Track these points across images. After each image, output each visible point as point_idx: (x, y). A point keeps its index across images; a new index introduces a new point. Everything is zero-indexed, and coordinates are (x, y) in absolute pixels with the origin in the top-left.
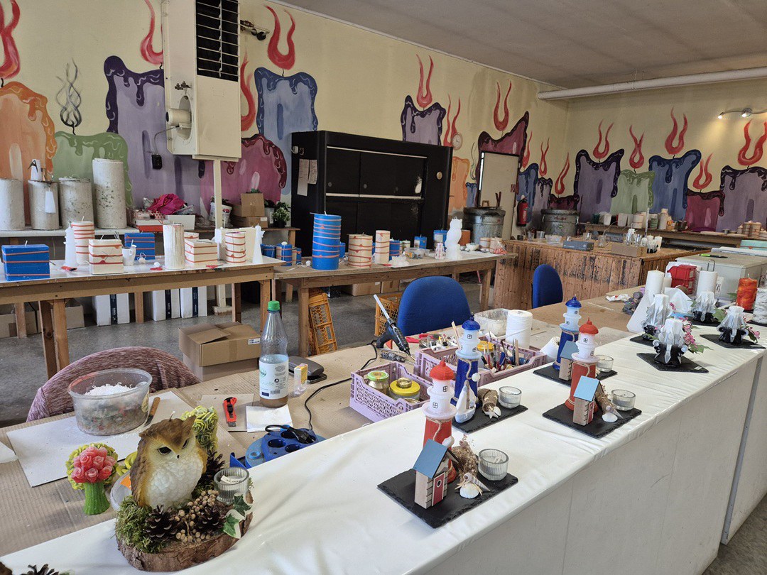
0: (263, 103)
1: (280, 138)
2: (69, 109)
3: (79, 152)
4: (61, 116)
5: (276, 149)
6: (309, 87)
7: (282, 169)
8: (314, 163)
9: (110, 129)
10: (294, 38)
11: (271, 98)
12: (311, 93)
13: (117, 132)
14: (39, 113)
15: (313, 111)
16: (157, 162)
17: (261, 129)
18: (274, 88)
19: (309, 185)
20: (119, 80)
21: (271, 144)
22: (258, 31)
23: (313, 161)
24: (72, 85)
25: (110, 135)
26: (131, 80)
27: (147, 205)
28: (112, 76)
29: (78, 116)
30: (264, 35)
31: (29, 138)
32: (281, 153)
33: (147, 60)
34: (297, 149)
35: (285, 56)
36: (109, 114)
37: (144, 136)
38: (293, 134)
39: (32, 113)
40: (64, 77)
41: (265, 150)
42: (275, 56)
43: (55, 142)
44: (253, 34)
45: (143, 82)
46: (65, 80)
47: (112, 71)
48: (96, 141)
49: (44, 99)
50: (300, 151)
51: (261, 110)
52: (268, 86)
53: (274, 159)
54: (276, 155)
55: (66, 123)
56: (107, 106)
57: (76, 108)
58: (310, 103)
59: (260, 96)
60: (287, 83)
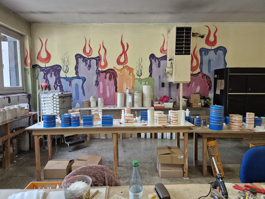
0: (202, 60)
1: (209, 72)
2: (139, 71)
3: (141, 83)
4: (137, 74)
5: (207, 77)
6: (223, 51)
7: (210, 84)
8: (223, 81)
9: (150, 76)
10: (216, 34)
11: (205, 58)
12: (224, 53)
13: (152, 77)
14: (131, 73)
15: (225, 60)
16: (163, 85)
17: (201, 70)
18: (207, 54)
19: (221, 90)
20: (153, 61)
21: (205, 75)
22: (201, 35)
23: (223, 80)
24: (140, 64)
25: (150, 78)
26: (157, 60)
27: (158, 99)
28: (151, 60)
29: (141, 73)
30: (203, 36)
31: (129, 81)
32: (209, 78)
33: (162, 53)
34: (216, 76)
35: (213, 42)
36: (150, 71)
37: (160, 77)
38: (215, 70)
39: (130, 74)
40: (138, 62)
41: (202, 77)
42: (208, 42)
43: (135, 81)
44: (199, 37)
45: (160, 60)
46: (138, 63)
47: (151, 58)
48: (146, 80)
49: (133, 69)
50: (217, 77)
51: (202, 63)
52: (205, 54)
53: (206, 80)
54: (207, 79)
55: (138, 75)
56: (149, 69)
57: (141, 71)
58: (223, 57)
59: (201, 58)
60: (213, 51)
